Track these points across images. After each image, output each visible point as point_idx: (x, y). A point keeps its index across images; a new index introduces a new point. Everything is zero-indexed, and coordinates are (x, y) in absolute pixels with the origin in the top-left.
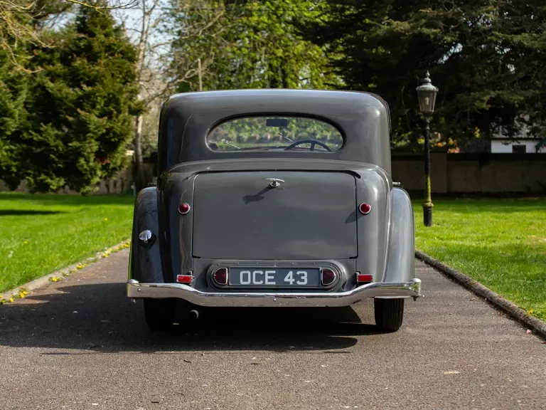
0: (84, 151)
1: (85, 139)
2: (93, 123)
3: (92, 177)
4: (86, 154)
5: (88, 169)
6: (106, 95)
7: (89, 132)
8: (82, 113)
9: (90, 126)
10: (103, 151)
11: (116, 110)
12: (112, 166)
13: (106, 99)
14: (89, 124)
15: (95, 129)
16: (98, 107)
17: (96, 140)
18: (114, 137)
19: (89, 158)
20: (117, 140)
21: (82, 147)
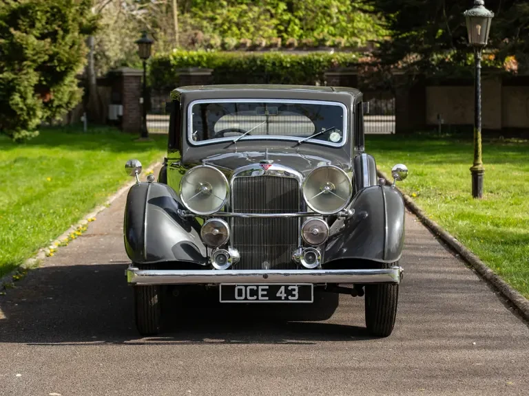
0: (19, 85)
1: (21, 70)
2: (31, 47)
3: (30, 119)
4: (22, 89)
5: (25, 108)
6: (49, 9)
7: (26, 59)
8: (16, 33)
9: (27, 51)
10: (44, 83)
11: (62, 29)
12: (56, 103)
13: (48, 15)
14: (26, 48)
15: (34, 55)
16: (38, 25)
17: (36, 70)
18: (59, 65)
19: (26, 93)
20: (63, 68)
21: (16, 79)
